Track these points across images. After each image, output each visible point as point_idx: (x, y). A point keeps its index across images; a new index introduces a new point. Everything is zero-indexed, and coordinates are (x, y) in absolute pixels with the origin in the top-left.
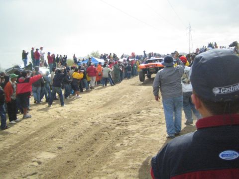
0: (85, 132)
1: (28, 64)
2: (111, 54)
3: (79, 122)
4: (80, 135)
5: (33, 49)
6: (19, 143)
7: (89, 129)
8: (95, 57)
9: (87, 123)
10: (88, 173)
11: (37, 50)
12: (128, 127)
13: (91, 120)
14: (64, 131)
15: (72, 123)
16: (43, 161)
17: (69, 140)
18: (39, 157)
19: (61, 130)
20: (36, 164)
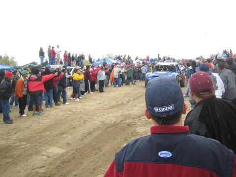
0: (95, 130)
1: (44, 61)
2: (125, 56)
3: (89, 120)
4: (90, 133)
5: (50, 46)
6: (31, 137)
7: (98, 127)
8: (110, 58)
9: (97, 122)
10: (94, 170)
11: (53, 47)
12: (137, 129)
13: (101, 119)
14: (74, 128)
15: (82, 121)
16: (52, 155)
17: (78, 137)
18: (48, 151)
19: (71, 127)
20: (45, 158)
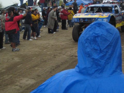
15: (53, 55)
16: (24, 86)
17: (47, 70)
18: (21, 82)
19: (43, 61)
20: (18, 87)
